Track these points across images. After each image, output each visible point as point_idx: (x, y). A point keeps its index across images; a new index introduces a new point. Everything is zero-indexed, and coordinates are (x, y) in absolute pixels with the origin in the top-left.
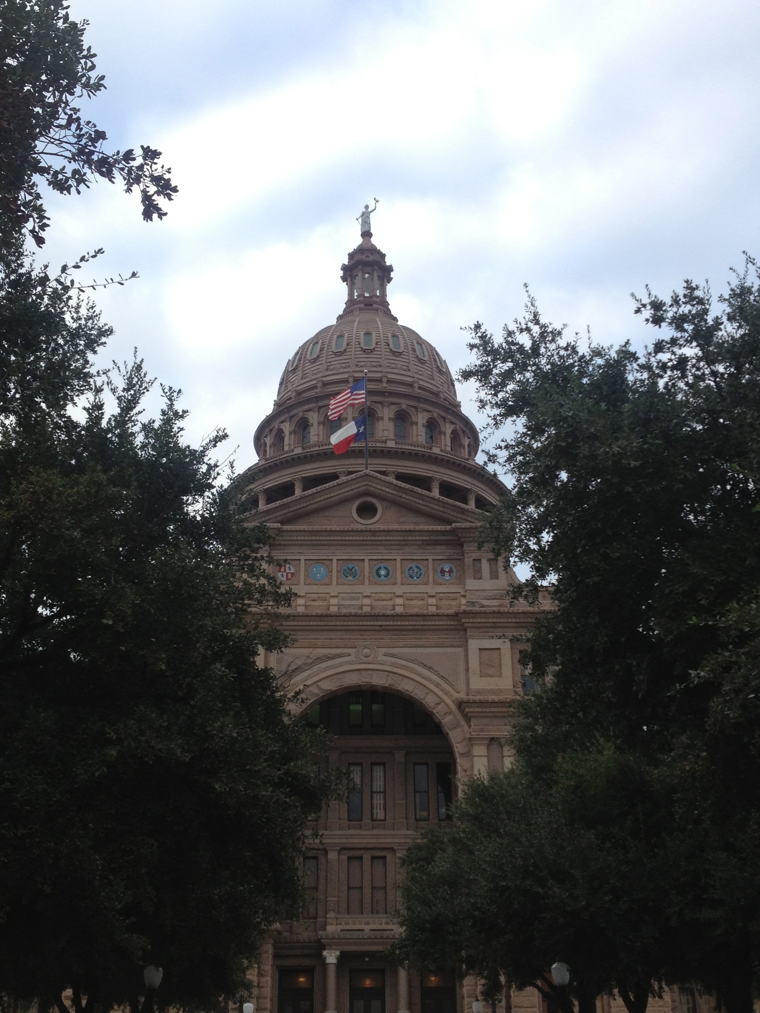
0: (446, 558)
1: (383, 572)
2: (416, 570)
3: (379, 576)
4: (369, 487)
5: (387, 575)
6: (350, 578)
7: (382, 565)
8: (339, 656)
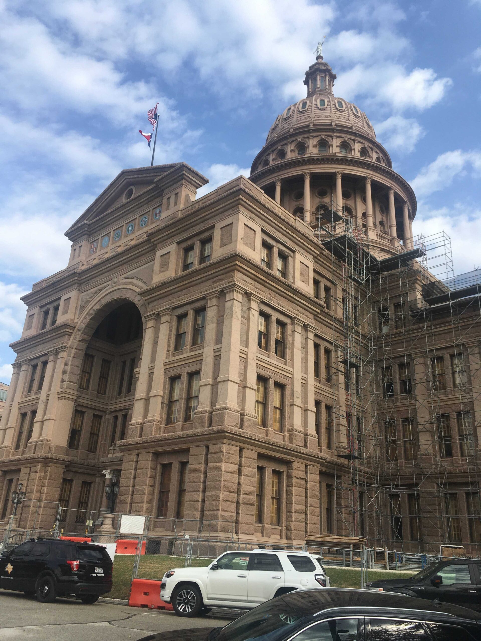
0: (158, 205)
1: (130, 229)
2: (144, 220)
3: (129, 231)
4: (128, 180)
5: (132, 229)
6: (117, 239)
7: (130, 224)
8: (104, 287)
